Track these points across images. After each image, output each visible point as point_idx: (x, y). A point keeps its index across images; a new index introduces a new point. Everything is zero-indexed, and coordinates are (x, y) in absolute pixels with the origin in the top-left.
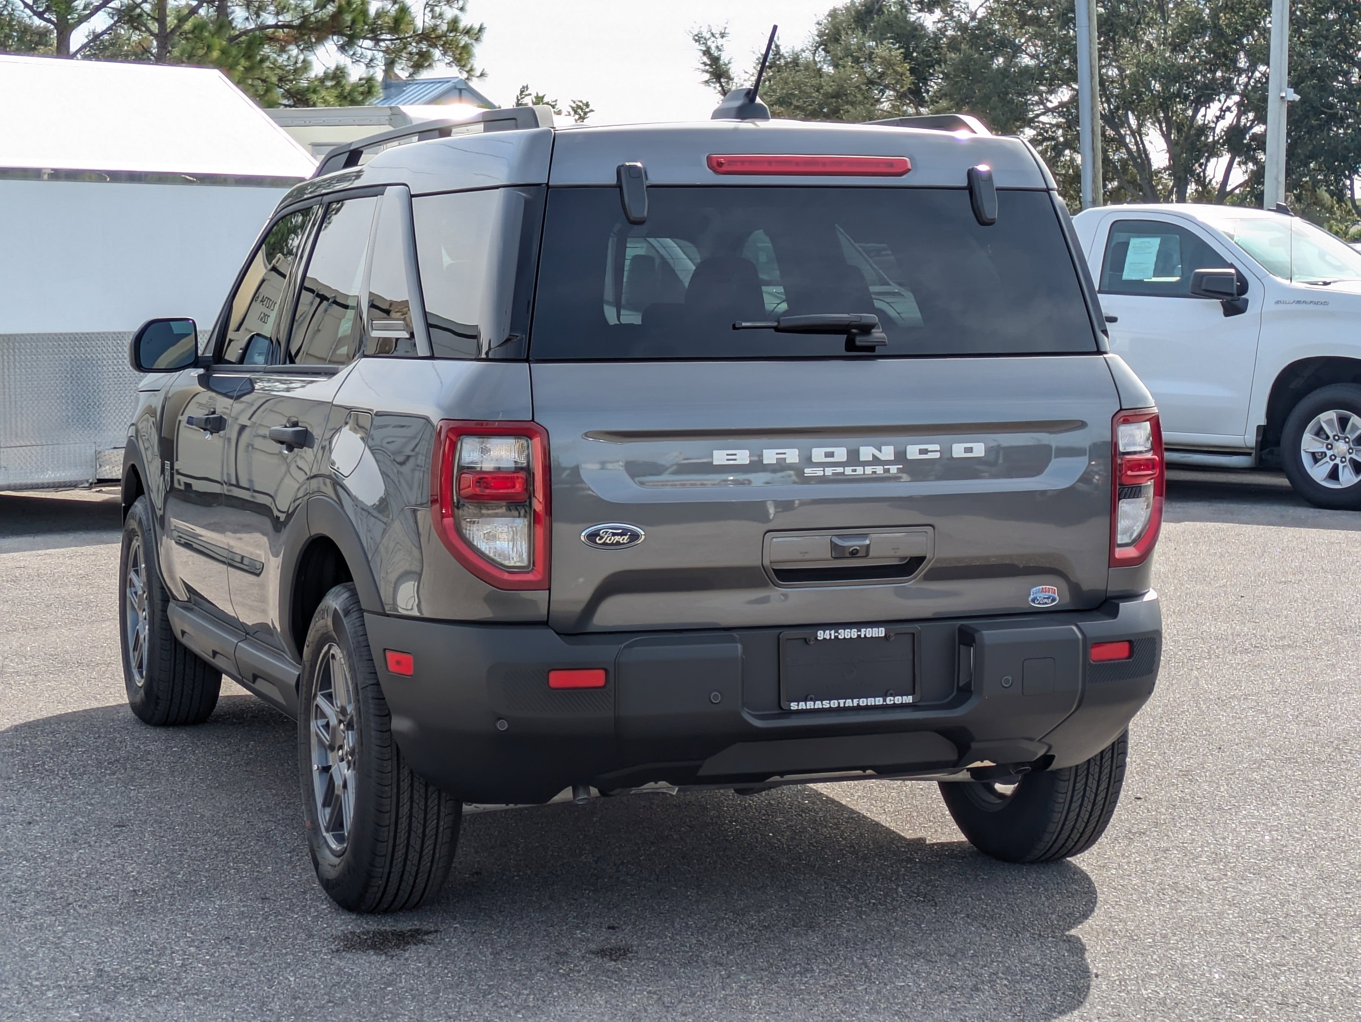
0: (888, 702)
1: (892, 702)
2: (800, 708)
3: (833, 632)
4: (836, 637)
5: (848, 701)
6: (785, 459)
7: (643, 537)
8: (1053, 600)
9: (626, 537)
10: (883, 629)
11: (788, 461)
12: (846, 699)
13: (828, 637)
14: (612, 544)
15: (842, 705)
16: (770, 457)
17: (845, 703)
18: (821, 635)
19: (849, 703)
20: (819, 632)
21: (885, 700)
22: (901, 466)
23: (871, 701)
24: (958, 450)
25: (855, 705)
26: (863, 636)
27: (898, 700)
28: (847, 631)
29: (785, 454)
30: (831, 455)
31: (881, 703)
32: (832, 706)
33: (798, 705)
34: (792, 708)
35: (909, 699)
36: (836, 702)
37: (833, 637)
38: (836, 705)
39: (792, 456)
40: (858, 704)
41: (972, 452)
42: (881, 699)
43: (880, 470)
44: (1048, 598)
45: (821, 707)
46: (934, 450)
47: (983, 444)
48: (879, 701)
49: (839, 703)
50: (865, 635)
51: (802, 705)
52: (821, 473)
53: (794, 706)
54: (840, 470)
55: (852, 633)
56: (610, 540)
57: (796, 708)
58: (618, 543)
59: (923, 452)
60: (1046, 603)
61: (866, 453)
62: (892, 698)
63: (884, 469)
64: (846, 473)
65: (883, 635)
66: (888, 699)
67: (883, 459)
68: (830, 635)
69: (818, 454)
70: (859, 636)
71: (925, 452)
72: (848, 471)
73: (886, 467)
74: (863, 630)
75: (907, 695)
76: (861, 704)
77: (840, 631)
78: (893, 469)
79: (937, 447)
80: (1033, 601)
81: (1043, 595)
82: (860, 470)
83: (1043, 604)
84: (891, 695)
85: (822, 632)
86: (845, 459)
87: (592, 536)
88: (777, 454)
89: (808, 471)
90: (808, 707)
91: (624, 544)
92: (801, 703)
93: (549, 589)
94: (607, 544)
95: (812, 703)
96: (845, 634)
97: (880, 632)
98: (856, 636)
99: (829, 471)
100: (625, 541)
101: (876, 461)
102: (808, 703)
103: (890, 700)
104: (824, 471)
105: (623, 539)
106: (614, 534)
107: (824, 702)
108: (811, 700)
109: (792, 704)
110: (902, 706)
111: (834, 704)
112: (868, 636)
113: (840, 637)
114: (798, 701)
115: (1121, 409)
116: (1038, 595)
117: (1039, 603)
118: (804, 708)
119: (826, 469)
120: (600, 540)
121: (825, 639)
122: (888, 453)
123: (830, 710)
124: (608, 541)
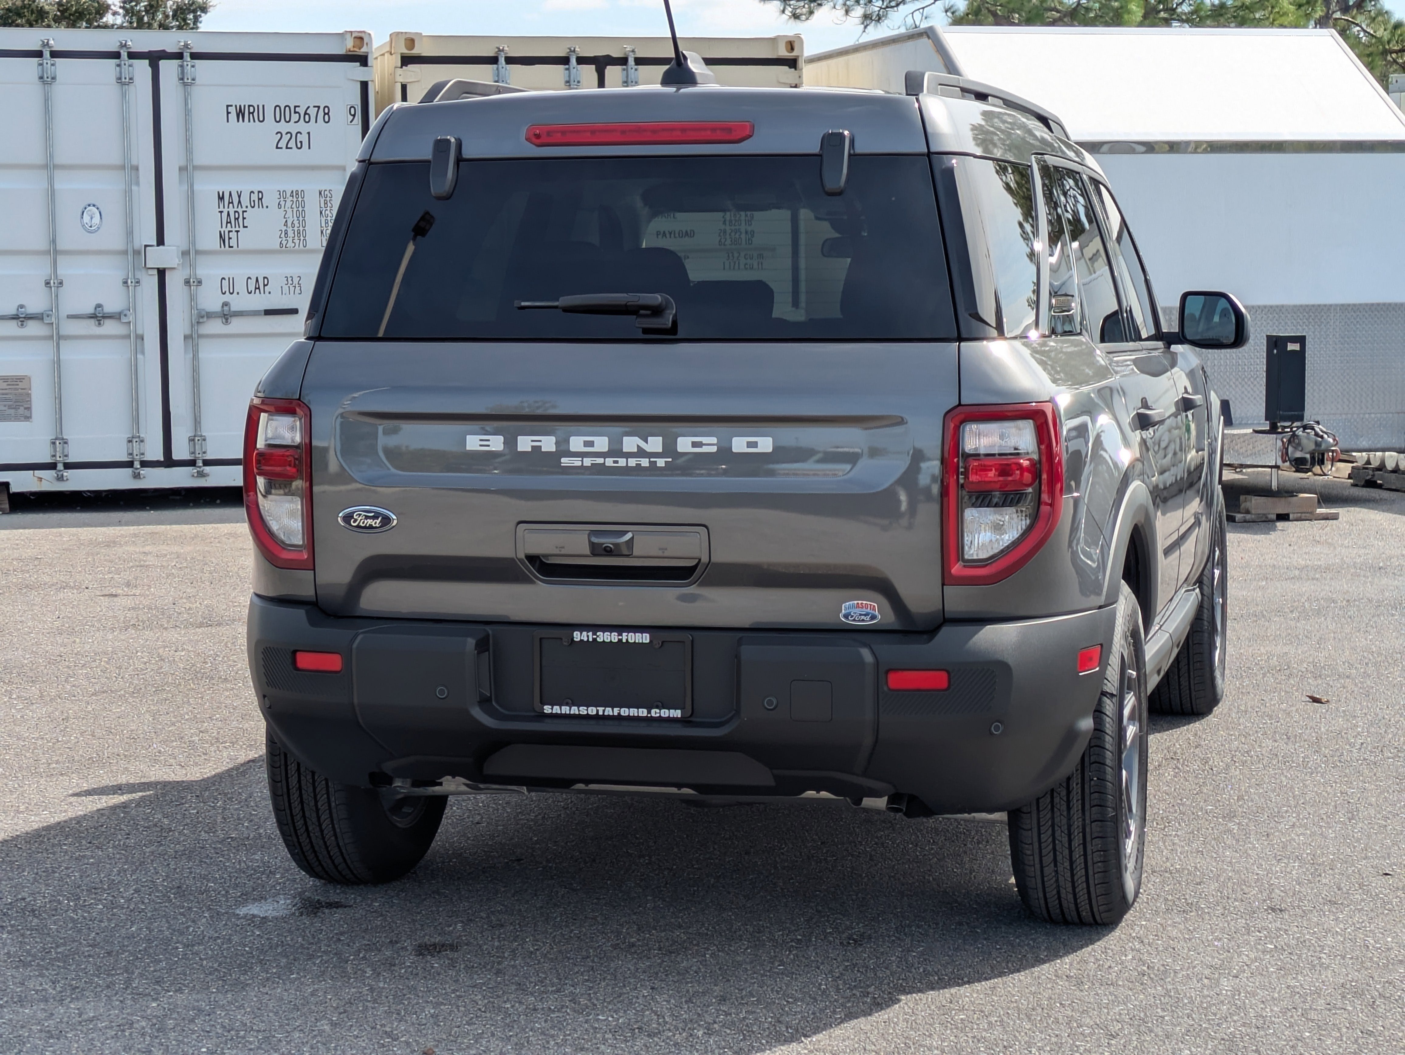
0: (653, 715)
1: (658, 715)
2: (554, 712)
3: (590, 634)
4: (594, 640)
5: (607, 709)
6: (541, 447)
7: (395, 522)
8: (873, 617)
9: (378, 521)
10: (648, 635)
11: (543, 450)
12: (606, 707)
13: (585, 639)
14: (365, 527)
15: (601, 713)
16: (525, 443)
17: (604, 711)
18: (577, 636)
19: (609, 711)
20: (575, 633)
21: (649, 712)
22: (670, 460)
23: (633, 712)
24: (739, 444)
25: (616, 714)
26: (624, 641)
27: (665, 713)
28: (606, 633)
29: (540, 441)
30: (591, 444)
31: (645, 714)
32: (590, 713)
33: (552, 709)
34: (545, 711)
35: (677, 713)
36: (594, 709)
37: (591, 640)
38: (595, 713)
39: (548, 444)
40: (619, 714)
41: (757, 447)
42: (645, 711)
43: (645, 462)
44: (865, 615)
45: (577, 713)
46: (710, 444)
47: (770, 439)
48: (643, 712)
49: (598, 711)
50: (627, 640)
51: (556, 709)
52: (579, 464)
53: (547, 709)
54: (600, 461)
55: (613, 637)
56: (363, 523)
57: (550, 711)
58: (371, 527)
59: (695, 445)
60: (863, 620)
61: (630, 443)
62: (658, 711)
63: (650, 462)
64: (607, 464)
65: (648, 641)
66: (653, 711)
67: (648, 450)
68: (588, 636)
69: (576, 444)
70: (620, 640)
71: (699, 445)
72: (609, 462)
73: (652, 460)
74: (624, 634)
75: (675, 709)
76: (622, 714)
77: (598, 634)
78: (661, 462)
79: (714, 440)
80: (846, 616)
81: (858, 611)
82: (622, 462)
83: (859, 621)
84: (657, 707)
85: (579, 633)
86: (606, 449)
87: (348, 518)
88: (532, 441)
89: (565, 461)
90: (563, 712)
91: (376, 528)
92: (555, 707)
93: (314, 570)
94: (361, 527)
95: (568, 708)
96: (604, 637)
97: (645, 638)
98: (616, 640)
99: (588, 462)
100: (377, 525)
101: (641, 453)
102: (563, 707)
103: (655, 713)
104: (582, 461)
105: (376, 523)
106: (367, 517)
107: (581, 708)
108: (567, 704)
109: (545, 707)
110: (669, 720)
111: (592, 711)
112: (630, 641)
113: (598, 639)
114: (553, 705)
115: (960, 405)
116: (853, 611)
117: (854, 620)
118: (559, 712)
119: (585, 459)
120: (354, 522)
121: (582, 640)
122: (655, 444)
123: (588, 717)
124: (361, 524)
